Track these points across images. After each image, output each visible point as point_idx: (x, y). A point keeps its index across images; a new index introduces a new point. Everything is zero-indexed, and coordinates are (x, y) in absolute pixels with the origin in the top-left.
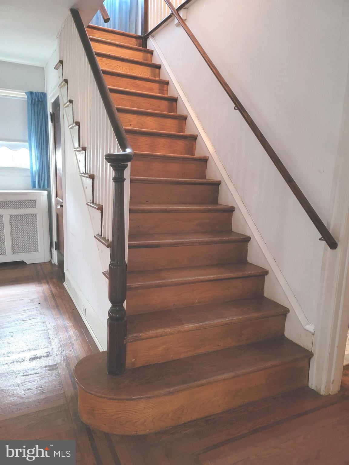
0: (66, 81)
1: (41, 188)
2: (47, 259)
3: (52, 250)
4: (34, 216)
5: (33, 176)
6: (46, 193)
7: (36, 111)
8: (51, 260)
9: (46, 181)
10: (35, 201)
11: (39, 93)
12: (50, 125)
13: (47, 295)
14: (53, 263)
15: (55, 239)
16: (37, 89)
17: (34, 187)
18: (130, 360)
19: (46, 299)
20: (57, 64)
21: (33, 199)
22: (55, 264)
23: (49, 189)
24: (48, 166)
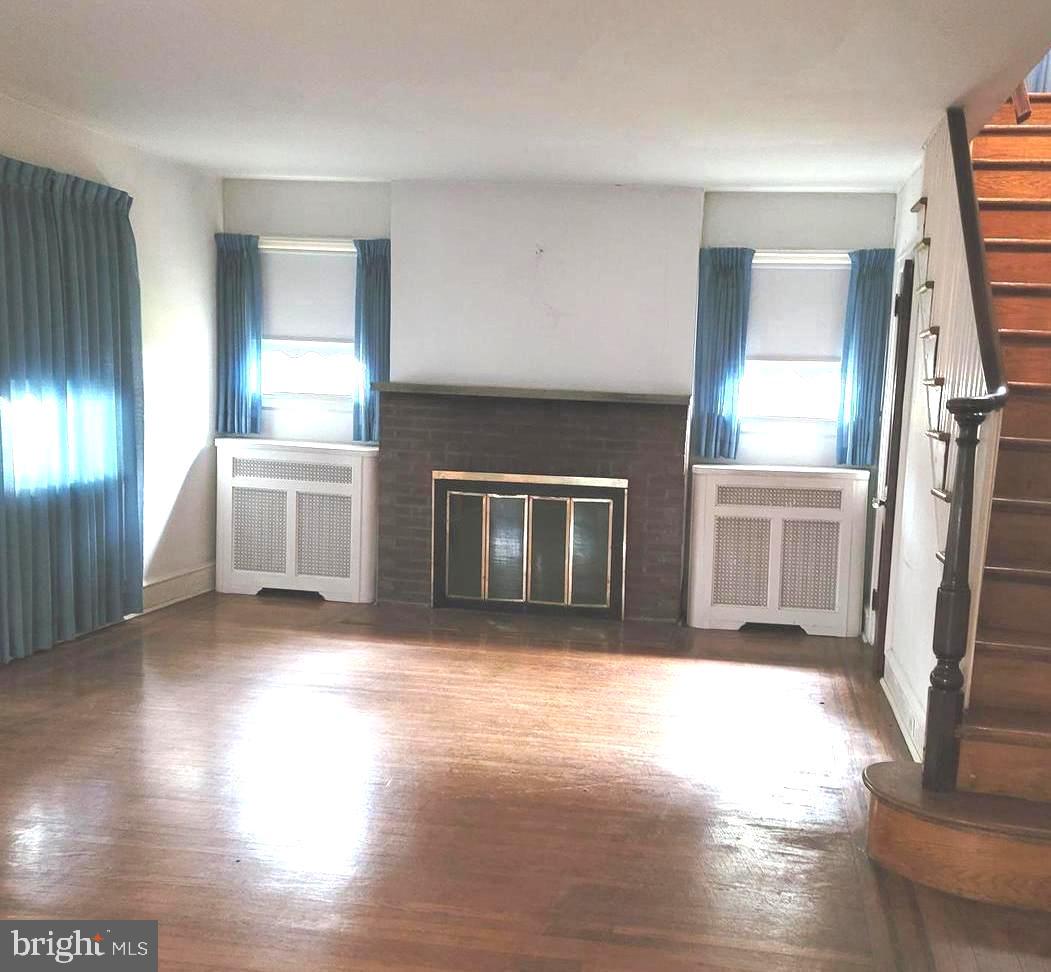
0: (927, 242)
1: (856, 464)
2: (853, 630)
3: (866, 611)
4: (834, 526)
5: (841, 437)
6: (866, 474)
7: (867, 289)
8: (860, 637)
9: (870, 449)
10: (839, 493)
11: (877, 251)
12: (894, 321)
13: (841, 693)
14: (865, 641)
15: (874, 585)
16: (873, 242)
17: (841, 461)
18: (965, 773)
19: (837, 698)
20: (917, 204)
21: (838, 488)
22: (868, 643)
23: (874, 467)
24: (879, 414)
